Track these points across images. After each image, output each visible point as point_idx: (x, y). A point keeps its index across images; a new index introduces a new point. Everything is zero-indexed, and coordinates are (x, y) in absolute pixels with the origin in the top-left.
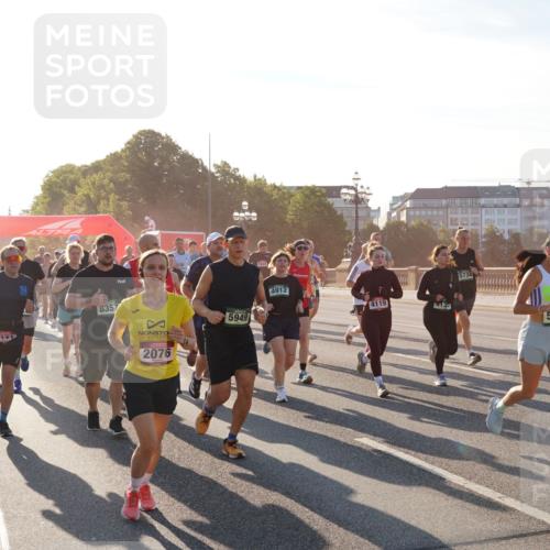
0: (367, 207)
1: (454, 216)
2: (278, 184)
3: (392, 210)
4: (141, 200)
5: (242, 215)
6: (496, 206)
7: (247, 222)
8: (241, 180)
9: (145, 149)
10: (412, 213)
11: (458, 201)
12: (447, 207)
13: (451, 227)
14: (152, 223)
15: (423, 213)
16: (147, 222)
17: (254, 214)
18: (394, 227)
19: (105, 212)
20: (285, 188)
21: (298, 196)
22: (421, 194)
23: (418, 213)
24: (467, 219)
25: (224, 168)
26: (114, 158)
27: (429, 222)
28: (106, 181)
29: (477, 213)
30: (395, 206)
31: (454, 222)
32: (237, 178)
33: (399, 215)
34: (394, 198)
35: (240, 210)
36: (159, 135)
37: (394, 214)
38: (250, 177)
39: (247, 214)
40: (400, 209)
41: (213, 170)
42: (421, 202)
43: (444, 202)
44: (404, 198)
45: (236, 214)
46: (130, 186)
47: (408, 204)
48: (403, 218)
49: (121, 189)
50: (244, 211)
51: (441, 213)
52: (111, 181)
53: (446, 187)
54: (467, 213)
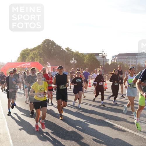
0: (106, 59)
2: (82, 53)
3: (113, 59)
4: (46, 58)
5: (73, 61)
6: (140, 58)
7: (74, 63)
8: (72, 52)
9: (47, 44)
11: (130, 57)
12: (127, 58)
13: (128, 64)
14: (49, 64)
15: (121, 60)
16: (48, 64)
17: (76, 61)
18: (113, 64)
19: (36, 61)
20: (84, 54)
21: (87, 56)
22: (120, 55)
23: (119, 60)
24: (132, 62)
25: (68, 49)
26: (39, 47)
27: (123, 62)
28: (37, 53)
29: (135, 60)
30: (113, 58)
31: (129, 62)
32: (71, 51)
33: (114, 61)
34: (113, 56)
35: (72, 60)
36: (50, 40)
37: (113, 60)
38: (74, 51)
39: (74, 61)
40: (115, 59)
41: (65, 49)
42: (120, 57)
43: (126, 57)
44: (116, 56)
45: (71, 61)
46: (43, 54)
47: (117, 58)
48: (116, 62)
49: (40, 54)
50: (73, 60)
51: (126, 60)
52: (38, 53)
53: (127, 53)
54: (133, 60)
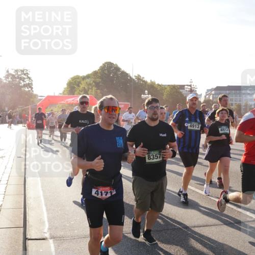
2: (160, 84)
3: (207, 95)
4: (105, 90)
5: (145, 96)
6: (249, 94)
8: (145, 82)
9: (107, 69)
10: (214, 96)
11: (233, 91)
12: (229, 94)
13: (230, 102)
17: (150, 96)
19: (91, 94)
20: (163, 85)
21: (168, 89)
22: (218, 89)
24: (237, 99)
25: (139, 78)
26: (95, 73)
28: (92, 82)
29: (241, 96)
30: (208, 93)
32: (144, 81)
33: (209, 97)
34: (207, 90)
35: (144, 94)
36: (113, 64)
37: (207, 97)
38: (149, 81)
39: (147, 95)
40: (210, 95)
41: (134, 78)
42: (219, 92)
43: (228, 92)
44: (211, 90)
45: (142, 96)
46: (101, 84)
47: (213, 92)
48: (211, 98)
49: (97, 85)
50: (146, 95)
52: (94, 82)
53: (229, 86)
54: (237, 96)
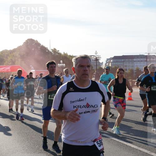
0: (99, 62)
1: (126, 64)
2: (71, 55)
3: (107, 63)
5: (61, 65)
6: (139, 61)
7: (62, 67)
8: (60, 54)
9: (30, 45)
10: (113, 64)
11: (127, 60)
12: (124, 62)
13: (125, 68)
15: (116, 64)
17: (64, 65)
19: (17, 64)
22: (115, 58)
24: (130, 65)
25: (54, 50)
26: (19, 48)
28: (17, 55)
29: (133, 63)
31: (126, 66)
34: (107, 59)
35: (60, 63)
36: (34, 40)
37: (107, 64)
38: (62, 53)
39: (62, 64)
40: (109, 63)
41: (51, 51)
42: (115, 60)
43: (123, 60)
44: (111, 59)
45: (59, 64)
46: (25, 56)
47: (112, 61)
48: (110, 65)
50: (61, 64)
51: (122, 63)
52: (19, 54)
53: (123, 56)
54: (130, 63)
